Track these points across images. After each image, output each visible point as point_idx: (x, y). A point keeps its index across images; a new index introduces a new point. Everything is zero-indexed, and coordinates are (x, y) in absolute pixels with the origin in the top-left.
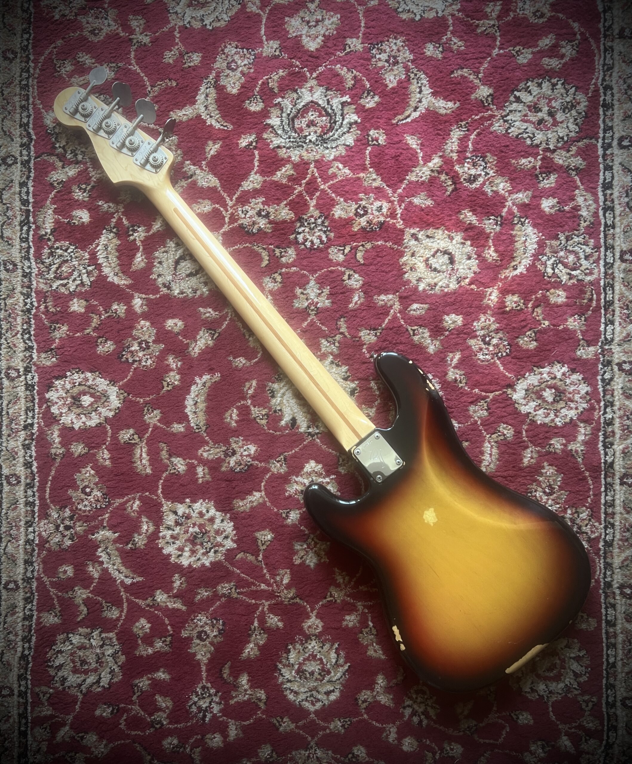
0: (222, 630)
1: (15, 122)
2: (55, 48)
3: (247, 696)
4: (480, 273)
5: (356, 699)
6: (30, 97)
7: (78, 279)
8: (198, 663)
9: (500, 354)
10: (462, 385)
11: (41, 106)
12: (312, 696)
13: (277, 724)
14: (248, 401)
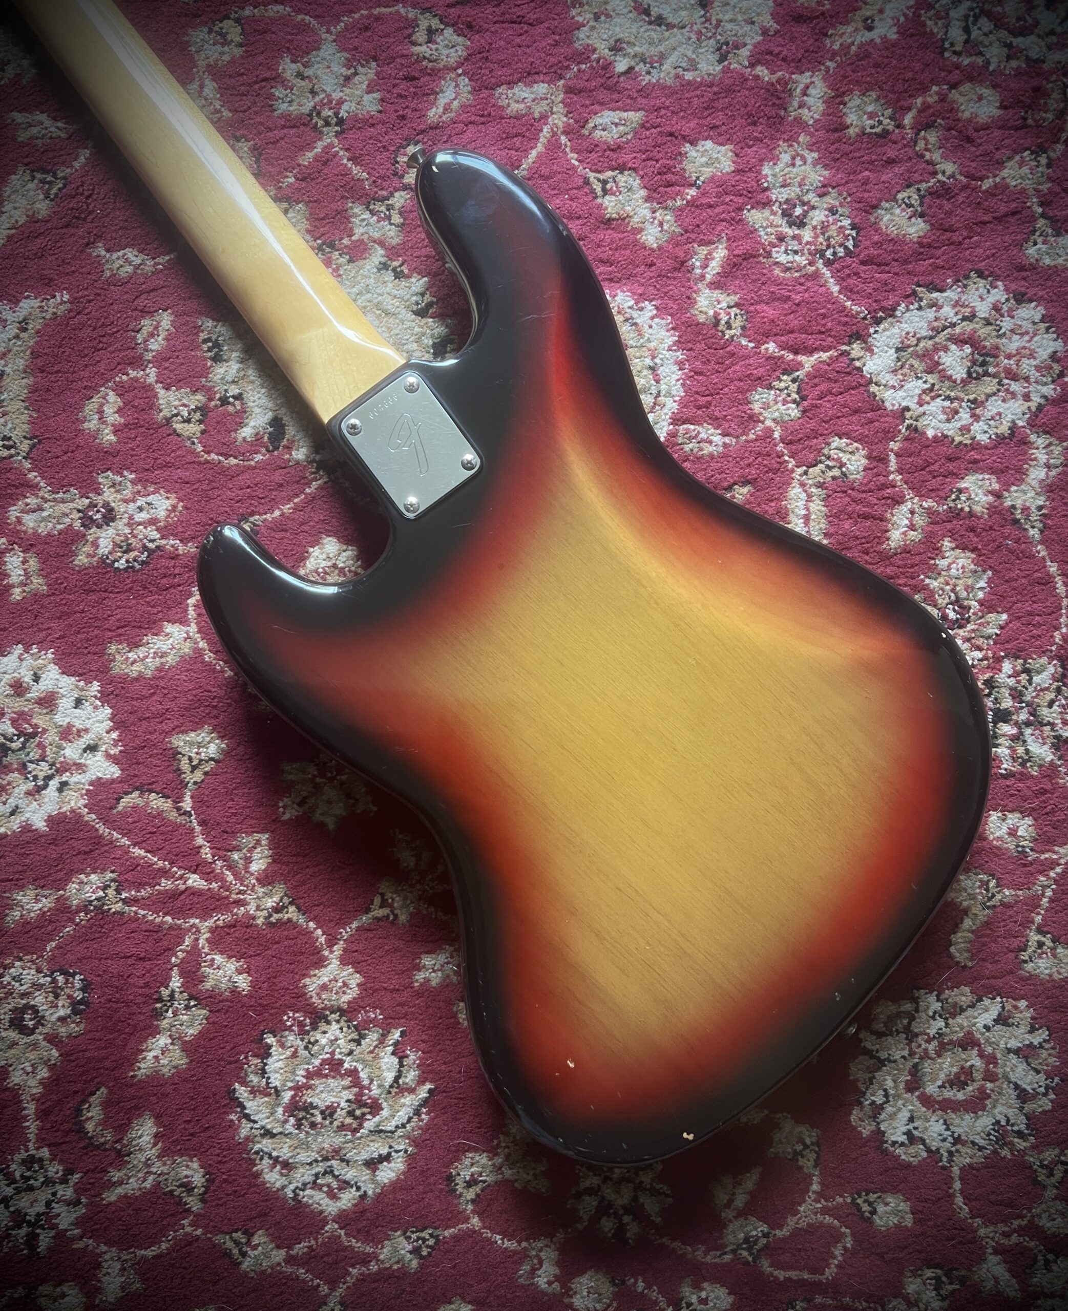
0: (80, 1002)
3: (151, 1178)
4: (777, 32)
5: (450, 1179)
8: (15, 1095)
9: (829, 254)
10: (732, 332)
12: (329, 1172)
13: (235, 1251)
14: (148, 371)
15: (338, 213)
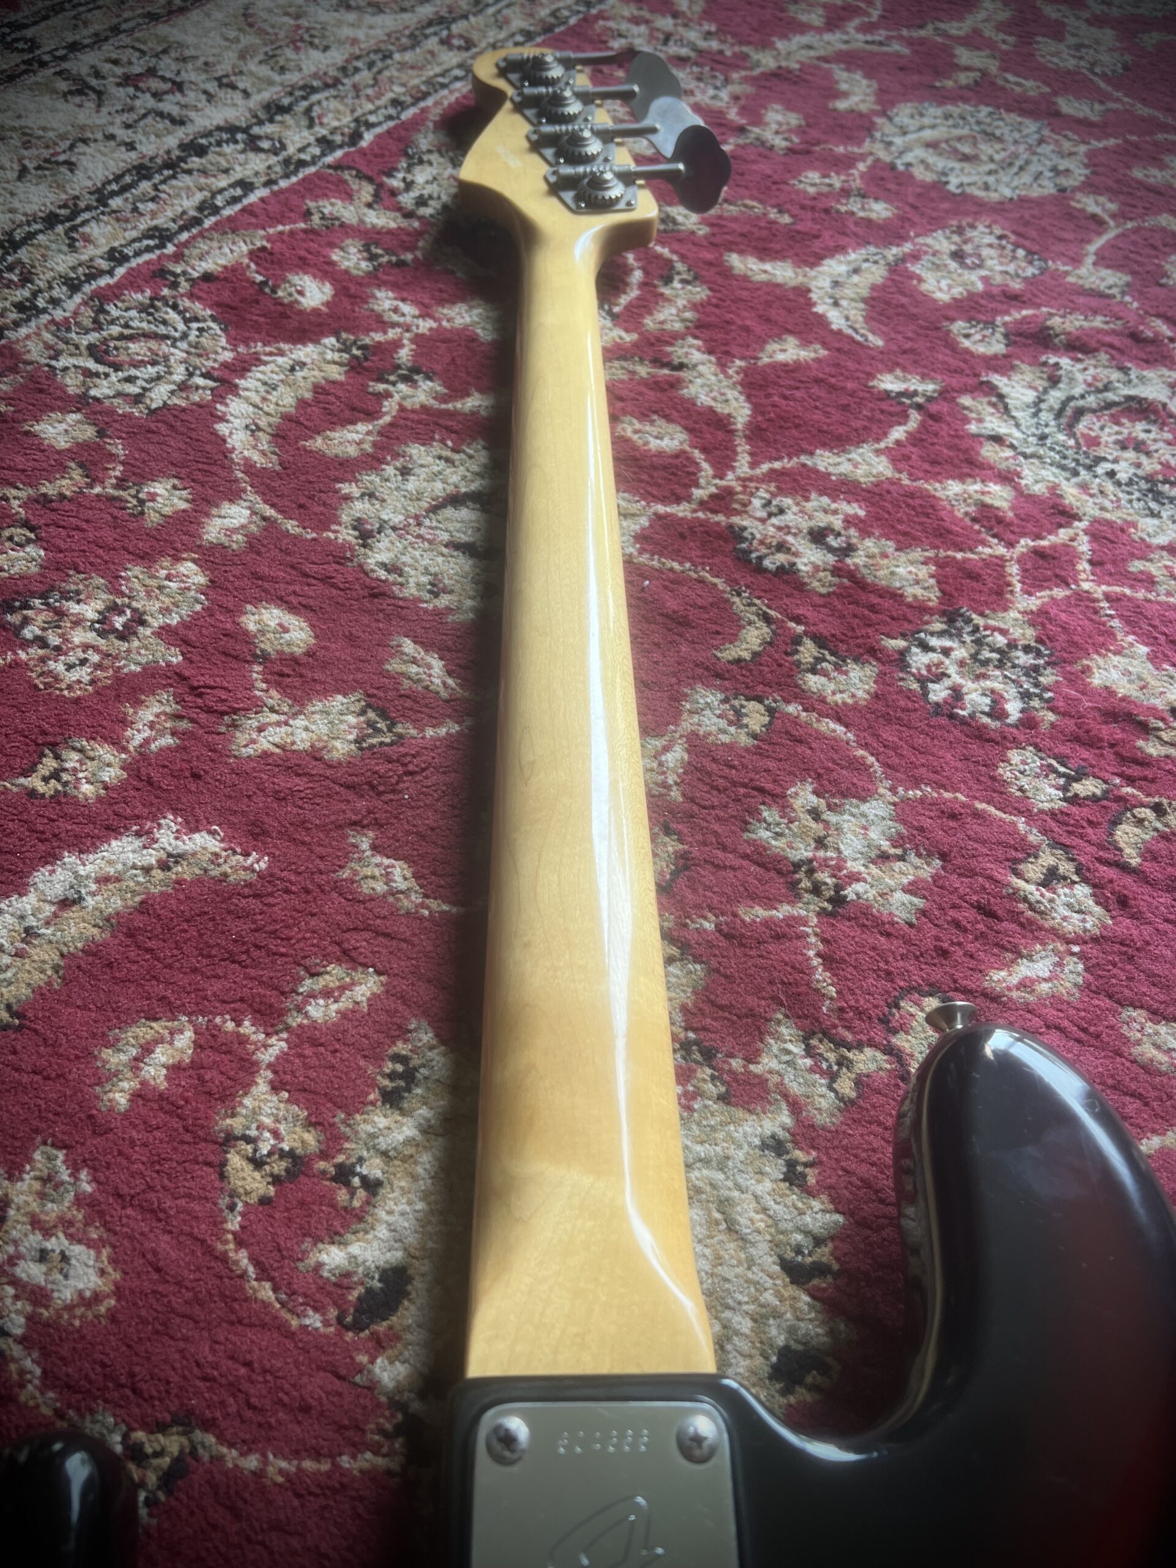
14: (273, 1040)
15: (752, 1014)
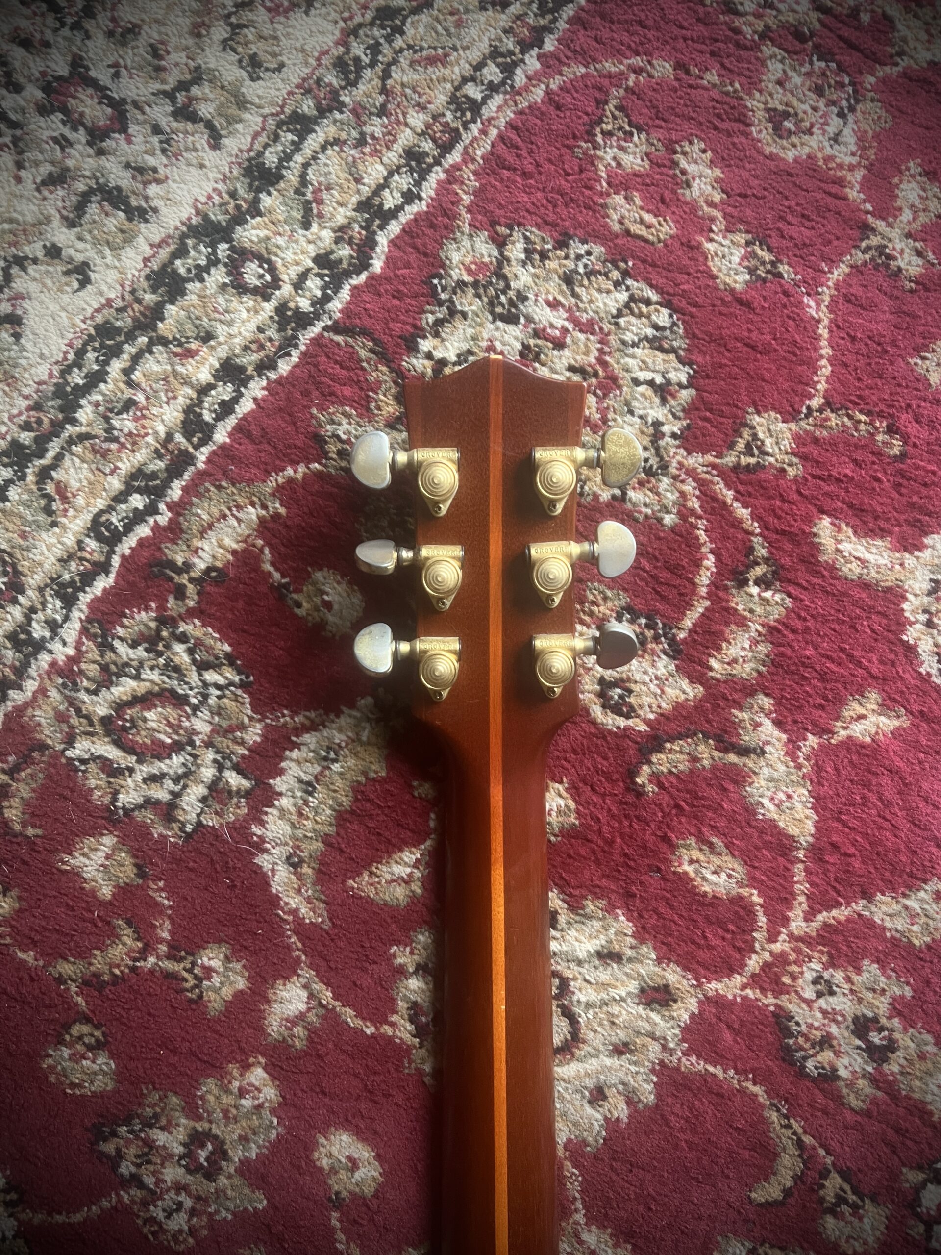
1: (358, 181)
2: (638, 71)
6: (459, 148)
7: (169, 784)
11: (466, 199)
